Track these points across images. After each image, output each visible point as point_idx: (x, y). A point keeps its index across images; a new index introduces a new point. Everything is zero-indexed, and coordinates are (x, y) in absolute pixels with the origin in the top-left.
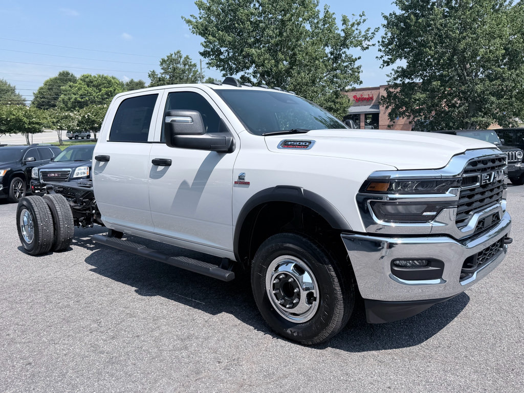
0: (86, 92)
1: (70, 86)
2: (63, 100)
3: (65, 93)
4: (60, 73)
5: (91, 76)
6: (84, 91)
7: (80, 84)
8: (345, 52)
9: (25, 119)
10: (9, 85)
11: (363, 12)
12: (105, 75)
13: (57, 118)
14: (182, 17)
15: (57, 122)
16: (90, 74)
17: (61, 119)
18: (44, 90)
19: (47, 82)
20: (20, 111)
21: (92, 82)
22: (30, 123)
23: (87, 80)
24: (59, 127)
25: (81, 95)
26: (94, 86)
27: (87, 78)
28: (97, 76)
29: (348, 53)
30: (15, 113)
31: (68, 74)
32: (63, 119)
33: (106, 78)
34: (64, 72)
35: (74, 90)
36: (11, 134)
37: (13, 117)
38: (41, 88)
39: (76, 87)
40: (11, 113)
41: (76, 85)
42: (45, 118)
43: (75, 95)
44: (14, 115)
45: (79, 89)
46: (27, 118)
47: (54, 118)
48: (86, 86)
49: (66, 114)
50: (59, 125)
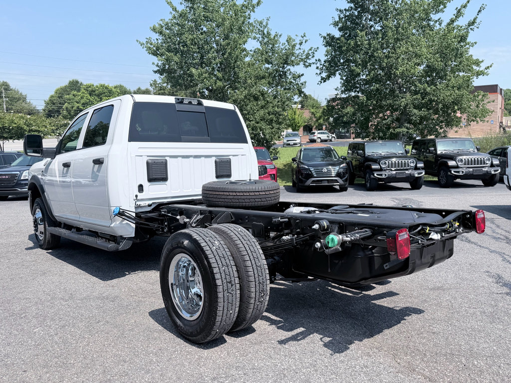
0: (88, 101)
1: (74, 95)
2: (67, 108)
3: (69, 101)
4: (70, 82)
5: (93, 85)
6: (86, 100)
7: (83, 93)
8: (289, 69)
9: (25, 127)
10: (21, 94)
11: (305, 33)
12: (106, 85)
13: (57, 126)
14: (137, 41)
15: (56, 130)
16: (92, 84)
17: (61, 127)
18: (55, 98)
19: (58, 90)
20: (22, 120)
21: (94, 91)
22: (30, 131)
23: (90, 89)
24: (58, 134)
25: (83, 104)
26: (95, 95)
27: (90, 87)
28: (99, 86)
29: (292, 71)
30: (16, 122)
31: (77, 82)
32: (62, 126)
33: (106, 88)
34: (73, 81)
35: (77, 99)
36: (14, 141)
37: (14, 125)
38: (52, 96)
39: (79, 96)
40: (12, 121)
41: (80, 94)
42: (44, 126)
43: (78, 103)
44: (15, 124)
45: (82, 98)
46: (28, 126)
47: (54, 126)
48: (88, 95)
49: (65, 122)
50: (58, 132)
